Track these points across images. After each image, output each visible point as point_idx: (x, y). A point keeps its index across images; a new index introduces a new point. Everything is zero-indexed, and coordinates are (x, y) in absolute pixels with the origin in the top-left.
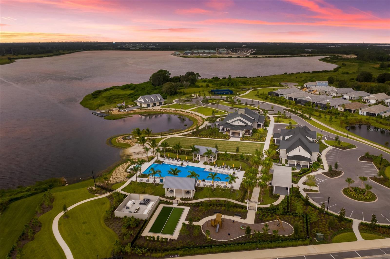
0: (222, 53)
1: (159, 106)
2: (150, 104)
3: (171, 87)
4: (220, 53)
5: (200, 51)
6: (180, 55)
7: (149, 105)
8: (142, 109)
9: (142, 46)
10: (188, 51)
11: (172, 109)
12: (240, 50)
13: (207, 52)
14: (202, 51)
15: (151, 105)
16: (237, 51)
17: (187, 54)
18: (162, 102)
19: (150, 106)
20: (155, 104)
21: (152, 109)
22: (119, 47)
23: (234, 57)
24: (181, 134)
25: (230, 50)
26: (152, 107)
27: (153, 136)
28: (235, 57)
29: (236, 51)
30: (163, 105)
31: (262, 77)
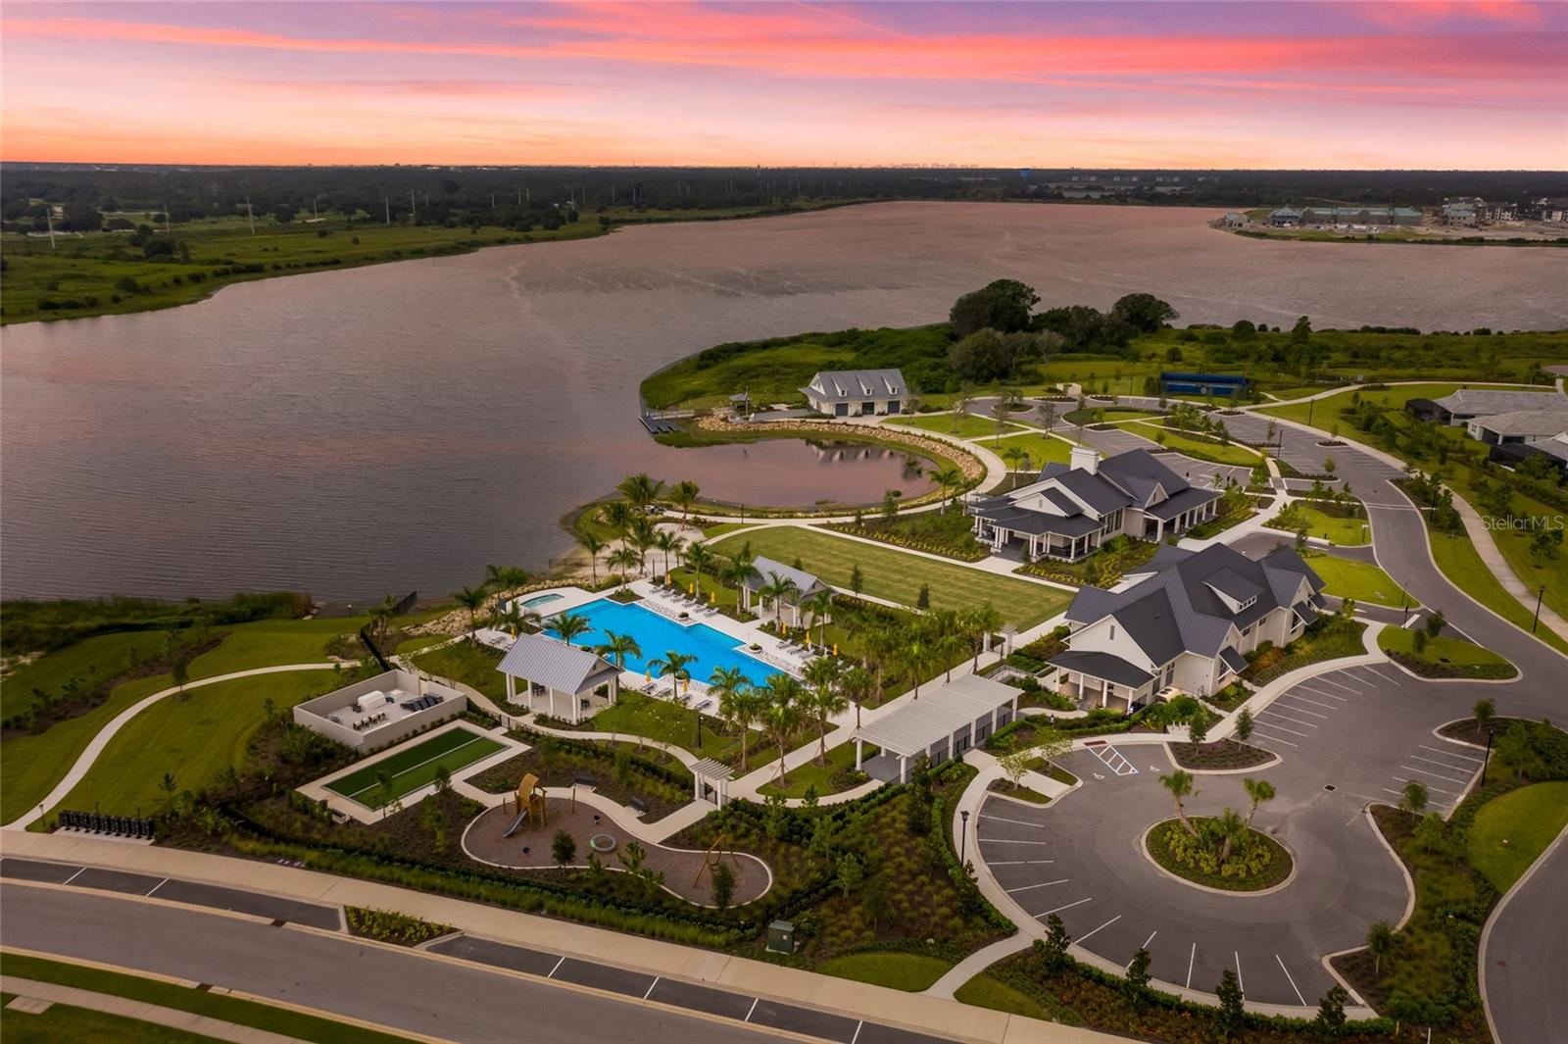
0: (1456, 220)
1: (882, 414)
2: (847, 404)
3: (981, 349)
4: (1445, 221)
5: (1343, 211)
6: (1240, 225)
7: (842, 409)
8: (808, 420)
9: (1177, 184)
10: (1287, 211)
11: (913, 431)
12: (1558, 210)
13: (1380, 217)
14: (1356, 211)
15: (851, 411)
16: (1545, 213)
17: (1279, 221)
18: (898, 402)
19: (845, 413)
20: (868, 408)
21: (845, 424)
22: (1033, 188)
23: (1493, 243)
24: (824, 521)
25: (1507, 209)
26: (856, 415)
27: (724, 515)
28: (1500, 243)
29: (1540, 214)
30: (905, 412)
31: (1500, 333)
